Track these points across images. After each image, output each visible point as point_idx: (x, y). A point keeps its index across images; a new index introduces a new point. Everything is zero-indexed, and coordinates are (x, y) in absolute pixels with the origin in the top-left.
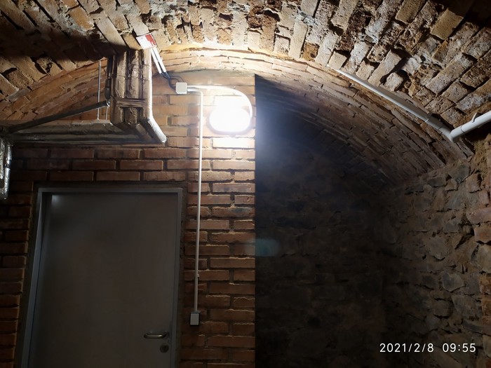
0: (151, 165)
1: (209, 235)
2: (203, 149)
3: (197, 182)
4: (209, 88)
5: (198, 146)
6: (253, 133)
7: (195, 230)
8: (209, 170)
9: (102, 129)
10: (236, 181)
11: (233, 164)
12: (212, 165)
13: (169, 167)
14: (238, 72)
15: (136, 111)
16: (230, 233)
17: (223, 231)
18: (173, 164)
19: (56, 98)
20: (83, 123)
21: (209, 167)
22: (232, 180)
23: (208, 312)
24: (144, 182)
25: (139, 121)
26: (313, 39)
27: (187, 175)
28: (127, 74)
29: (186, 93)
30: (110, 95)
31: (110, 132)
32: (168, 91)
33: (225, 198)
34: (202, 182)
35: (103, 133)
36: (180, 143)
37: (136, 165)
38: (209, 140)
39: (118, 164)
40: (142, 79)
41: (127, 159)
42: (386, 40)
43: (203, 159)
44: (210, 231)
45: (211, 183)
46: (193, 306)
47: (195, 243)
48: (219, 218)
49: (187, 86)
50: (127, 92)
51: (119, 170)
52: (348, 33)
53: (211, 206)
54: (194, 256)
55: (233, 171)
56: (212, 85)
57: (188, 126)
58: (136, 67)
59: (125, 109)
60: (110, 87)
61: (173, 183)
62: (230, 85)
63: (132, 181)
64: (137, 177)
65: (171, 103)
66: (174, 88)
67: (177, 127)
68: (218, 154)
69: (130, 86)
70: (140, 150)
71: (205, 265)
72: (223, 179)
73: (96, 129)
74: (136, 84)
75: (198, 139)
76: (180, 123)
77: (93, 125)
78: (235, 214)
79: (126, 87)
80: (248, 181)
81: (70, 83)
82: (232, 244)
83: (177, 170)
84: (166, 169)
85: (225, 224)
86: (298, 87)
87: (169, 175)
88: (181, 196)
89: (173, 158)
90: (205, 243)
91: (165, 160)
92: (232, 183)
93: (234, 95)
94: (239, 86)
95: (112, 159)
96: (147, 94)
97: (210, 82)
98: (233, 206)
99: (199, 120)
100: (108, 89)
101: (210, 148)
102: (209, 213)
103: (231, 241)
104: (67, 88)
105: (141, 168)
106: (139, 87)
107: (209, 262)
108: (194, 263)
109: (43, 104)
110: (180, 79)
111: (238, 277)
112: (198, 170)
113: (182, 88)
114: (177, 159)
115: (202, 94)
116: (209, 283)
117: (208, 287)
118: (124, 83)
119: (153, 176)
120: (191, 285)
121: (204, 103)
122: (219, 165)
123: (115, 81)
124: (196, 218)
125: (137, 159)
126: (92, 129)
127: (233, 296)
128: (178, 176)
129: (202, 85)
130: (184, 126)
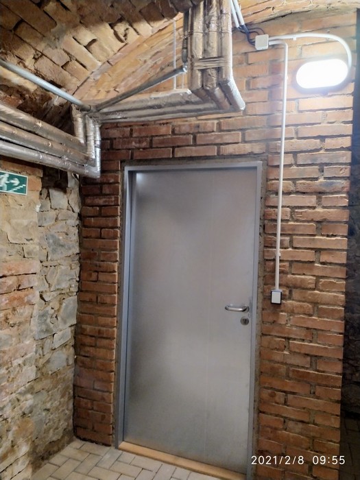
0: (228, 138)
1: (292, 212)
2: (287, 113)
3: (279, 153)
4: (295, 37)
5: (281, 111)
6: (351, 88)
7: (276, 207)
8: (292, 138)
9: (179, 99)
10: (327, 150)
11: (324, 130)
12: (297, 133)
13: (247, 139)
16: (317, 210)
17: (309, 207)
18: (252, 135)
21: (294, 136)
22: (321, 149)
23: (290, 292)
24: (221, 156)
25: (219, 84)
27: (267, 146)
28: (204, 30)
29: (267, 47)
30: (187, 56)
31: (188, 103)
32: (246, 48)
33: (312, 171)
34: (285, 153)
35: (181, 104)
36: (259, 109)
37: (212, 138)
38: (294, 103)
39: (195, 139)
40: (220, 33)
41: (203, 133)
43: (286, 126)
44: (293, 208)
45: (295, 154)
46: (274, 285)
47: (276, 220)
48: (304, 193)
49: (268, 39)
50: (205, 51)
51: (195, 145)
53: (294, 180)
54: (275, 235)
55: (322, 138)
56: (299, 32)
57: (269, 87)
58: (214, 19)
59: (203, 71)
60: (187, 48)
61: (251, 155)
62: (323, 29)
63: (209, 156)
64: (213, 151)
65: (250, 63)
66: (252, 43)
67: (256, 91)
68: (306, 118)
69: (208, 43)
70: (216, 122)
71: (287, 243)
72: (310, 148)
73: (173, 100)
74: (214, 38)
75: (281, 102)
76: (259, 85)
77: (170, 97)
78: (323, 189)
79: (204, 46)
81: (146, 53)
82: (318, 222)
83: (256, 141)
84: (244, 141)
85: (312, 200)
87: (247, 148)
88: (260, 169)
89: (252, 128)
90: (288, 221)
91: (243, 130)
92: (322, 152)
93: (328, 41)
94: (334, 28)
95: (188, 134)
97: (296, 30)
98: (321, 180)
99: (283, 79)
100: (185, 50)
101: (295, 113)
102: (292, 188)
103: (318, 219)
104: (143, 59)
105: (218, 141)
106: (218, 42)
107: (291, 241)
108: (275, 242)
109: (123, 80)
110: (260, 31)
111: (324, 258)
112: (280, 139)
113: (262, 42)
114: (256, 128)
115: (287, 47)
116: (291, 262)
117: (290, 266)
118: (201, 40)
119: (230, 149)
120: (272, 263)
121: (288, 56)
122: (305, 132)
123: (191, 39)
124: (277, 193)
125: (213, 131)
126: (169, 101)
127: (318, 277)
128: (257, 149)
129: (288, 34)
130: (264, 89)
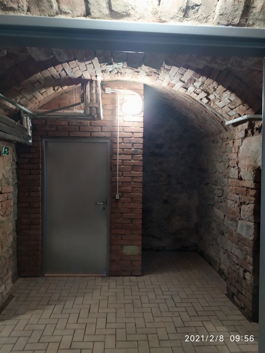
0: (95, 129)
1: (123, 162)
2: (119, 122)
3: (117, 138)
4: (121, 91)
5: (117, 120)
6: (142, 114)
7: (116, 160)
11: (133, 129)
12: (123, 129)
13: (103, 130)
14: (136, 82)
16: (132, 161)
17: (129, 160)
18: (105, 129)
21: (122, 131)
23: (123, 194)
24: (91, 137)
27: (112, 134)
29: (110, 93)
32: (103, 92)
33: (129, 145)
34: (119, 138)
36: (108, 118)
37: (88, 129)
38: (122, 117)
39: (79, 128)
41: (83, 126)
43: (119, 127)
44: (123, 160)
45: (123, 138)
46: (116, 192)
47: (116, 165)
48: (127, 154)
49: (111, 89)
51: (80, 131)
53: (123, 149)
54: (116, 171)
55: (133, 133)
56: (123, 89)
57: (111, 110)
61: (105, 138)
62: (131, 89)
68: (126, 124)
69: (92, 97)
70: (89, 122)
71: (121, 175)
72: (128, 136)
75: (117, 117)
76: (107, 108)
78: (134, 153)
80: (140, 137)
82: (132, 166)
83: (107, 132)
84: (102, 131)
85: (129, 157)
87: (104, 134)
88: (109, 143)
89: (105, 126)
90: (121, 165)
91: (101, 127)
92: (133, 138)
94: (136, 90)
95: (76, 126)
97: (122, 87)
98: (133, 149)
99: (117, 107)
101: (122, 121)
102: (122, 152)
103: (132, 165)
105: (90, 130)
107: (122, 174)
108: (116, 174)
110: (107, 85)
111: (135, 180)
112: (117, 132)
113: (108, 90)
114: (107, 126)
115: (118, 94)
116: (123, 182)
117: (122, 184)
119: (96, 134)
120: (115, 183)
121: (119, 98)
122: (127, 129)
123: (85, 94)
124: (116, 154)
125: (88, 126)
127: (133, 188)
128: (108, 135)
129: (117, 89)
130: (109, 110)
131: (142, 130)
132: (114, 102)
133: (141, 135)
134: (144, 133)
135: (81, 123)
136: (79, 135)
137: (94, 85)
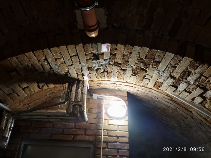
0: (79, 132)
2: (104, 125)
3: (101, 142)
4: (107, 96)
5: (102, 123)
6: (127, 118)
8: (106, 136)
9: (60, 114)
10: (120, 143)
11: (118, 133)
12: (108, 133)
13: (87, 133)
14: (120, 90)
15: (78, 107)
18: (89, 132)
19: (40, 98)
20: (52, 111)
21: (106, 134)
22: (117, 142)
24: (74, 141)
25: (80, 112)
26: (161, 80)
27: (96, 138)
28: (76, 91)
29: (97, 98)
30: (68, 99)
31: (64, 116)
32: (90, 97)
34: (103, 142)
35: (61, 116)
36: (93, 121)
37: (71, 131)
38: (107, 120)
39: (63, 131)
40: (82, 93)
41: (67, 128)
42: (197, 83)
43: (104, 130)
45: (107, 143)
49: (98, 95)
50: (75, 98)
51: (63, 134)
52: (179, 79)
55: (118, 137)
56: (108, 95)
57: (97, 113)
58: (81, 88)
59: (73, 106)
60: (68, 96)
61: (89, 142)
62: (116, 96)
63: (69, 140)
64: (71, 138)
65: (90, 102)
66: (92, 96)
67: (92, 114)
68: (111, 127)
69: (77, 95)
70: (74, 124)
72: (113, 141)
73: (57, 114)
74: (80, 95)
75: (101, 120)
76: (93, 112)
77: (57, 112)
79: (75, 96)
80: (125, 143)
81: (48, 92)
83: (91, 135)
84: (86, 134)
86: (146, 98)
87: (87, 138)
89: (89, 129)
91: (86, 129)
92: (118, 143)
93: (118, 100)
94: (120, 96)
95: (60, 128)
96: (84, 99)
97: (107, 94)
98: (118, 157)
99: (102, 111)
100: (67, 97)
101: (107, 125)
104: (45, 94)
105: (74, 133)
106: (81, 96)
109: (34, 101)
110: (94, 92)
112: (101, 135)
113: (95, 96)
114: (91, 129)
115: (104, 99)
118: (74, 94)
119: (79, 138)
121: (105, 103)
122: (111, 133)
123: (70, 93)
125: (72, 128)
126: (56, 114)
128: (91, 138)
129: (104, 95)
130: (95, 113)
131: (127, 134)
132: (100, 107)
133: (127, 140)
134: (129, 138)
135: (65, 125)
136: (61, 139)
137: (81, 85)
